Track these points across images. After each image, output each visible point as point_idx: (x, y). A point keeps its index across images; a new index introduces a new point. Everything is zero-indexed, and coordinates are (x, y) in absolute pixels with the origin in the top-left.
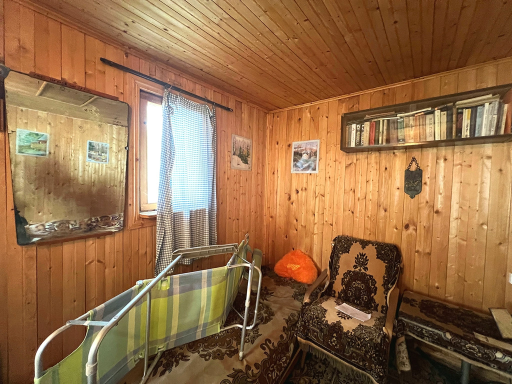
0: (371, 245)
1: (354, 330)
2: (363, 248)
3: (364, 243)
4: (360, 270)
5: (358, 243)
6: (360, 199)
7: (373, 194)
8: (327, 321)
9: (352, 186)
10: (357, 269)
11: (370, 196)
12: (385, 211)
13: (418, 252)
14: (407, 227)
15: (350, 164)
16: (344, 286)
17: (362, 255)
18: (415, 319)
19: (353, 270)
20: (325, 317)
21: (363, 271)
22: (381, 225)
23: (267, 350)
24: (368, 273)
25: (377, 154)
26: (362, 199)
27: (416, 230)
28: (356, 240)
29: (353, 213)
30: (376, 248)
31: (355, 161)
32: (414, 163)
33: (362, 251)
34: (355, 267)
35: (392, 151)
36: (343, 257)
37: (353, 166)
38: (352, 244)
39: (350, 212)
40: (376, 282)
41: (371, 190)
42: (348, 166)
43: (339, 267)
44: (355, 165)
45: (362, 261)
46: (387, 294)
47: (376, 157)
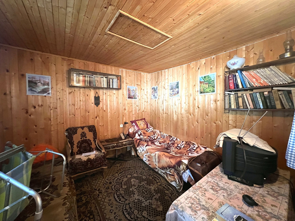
0: (85, 127)
1: (95, 157)
2: (83, 129)
3: (82, 128)
4: (84, 139)
5: (80, 128)
6: (78, 109)
7: (83, 106)
8: (84, 160)
9: (73, 103)
10: (82, 139)
11: (82, 107)
12: (89, 113)
13: (100, 126)
14: (96, 118)
15: (71, 92)
16: (78, 148)
17: (83, 133)
18: (108, 145)
19: (81, 140)
20: (82, 160)
21: (85, 139)
22: (87, 119)
23: (67, 186)
24: (87, 139)
25: (84, 89)
26: (79, 109)
27: (99, 118)
28: (79, 128)
29: (74, 115)
30: (88, 128)
31: (73, 91)
32: (97, 94)
33: (83, 131)
34: (81, 138)
35: (89, 89)
36: (75, 137)
37: (72, 93)
38: (77, 129)
39: (73, 115)
40: (91, 141)
41: (82, 104)
42: (70, 93)
43: (74, 141)
44: (74, 93)
45: (83, 135)
46: (96, 143)
47: (83, 90)
